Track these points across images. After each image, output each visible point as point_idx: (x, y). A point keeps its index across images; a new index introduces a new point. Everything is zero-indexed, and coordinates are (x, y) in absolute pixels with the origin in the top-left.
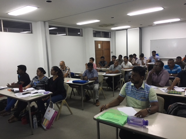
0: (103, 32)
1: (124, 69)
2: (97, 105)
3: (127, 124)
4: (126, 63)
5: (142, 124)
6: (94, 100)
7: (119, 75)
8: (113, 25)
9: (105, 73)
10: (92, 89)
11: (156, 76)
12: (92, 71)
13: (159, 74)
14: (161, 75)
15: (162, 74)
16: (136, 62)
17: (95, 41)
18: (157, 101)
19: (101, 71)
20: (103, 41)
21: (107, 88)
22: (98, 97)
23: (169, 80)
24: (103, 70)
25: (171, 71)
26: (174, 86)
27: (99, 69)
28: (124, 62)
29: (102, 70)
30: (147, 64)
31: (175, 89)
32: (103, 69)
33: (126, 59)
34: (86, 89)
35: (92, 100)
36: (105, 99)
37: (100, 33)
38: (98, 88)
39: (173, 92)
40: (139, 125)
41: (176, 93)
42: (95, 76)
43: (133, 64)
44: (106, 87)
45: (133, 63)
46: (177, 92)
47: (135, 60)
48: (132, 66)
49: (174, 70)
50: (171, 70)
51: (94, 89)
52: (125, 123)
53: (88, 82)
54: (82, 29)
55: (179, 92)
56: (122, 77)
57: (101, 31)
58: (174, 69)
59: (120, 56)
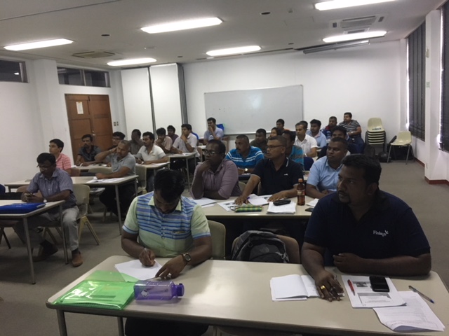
0: (87, 72)
1: (146, 163)
2: (75, 263)
3: (135, 301)
4: (149, 148)
5: (169, 294)
6: (66, 253)
7: (133, 180)
8: (111, 55)
9: (95, 178)
10: (58, 223)
11: (212, 176)
12: (54, 176)
13: (218, 170)
14: (221, 172)
15: (223, 169)
16: (175, 146)
17: (66, 95)
18: (209, 233)
19: (85, 173)
20: (89, 96)
21: (105, 215)
22: (77, 242)
23: (240, 182)
24: (92, 170)
25: (244, 162)
26: (249, 194)
27: (81, 168)
28: (143, 148)
29: (87, 171)
30: (199, 149)
31: (249, 200)
32: (91, 167)
33: (149, 140)
34: (43, 226)
35: (60, 253)
36: (98, 245)
37: (79, 73)
38: (75, 219)
39: (246, 209)
40: (164, 298)
41: (251, 209)
42: (63, 187)
43: (166, 152)
44: (101, 214)
45: (168, 148)
46: (254, 207)
47: (172, 141)
48: (164, 155)
49: (250, 160)
50: (244, 160)
51: (64, 224)
52: (129, 302)
53: (43, 206)
54: (24, 63)
55: (258, 207)
56: (140, 185)
57: (82, 70)
58: (250, 157)
59: (136, 132)
